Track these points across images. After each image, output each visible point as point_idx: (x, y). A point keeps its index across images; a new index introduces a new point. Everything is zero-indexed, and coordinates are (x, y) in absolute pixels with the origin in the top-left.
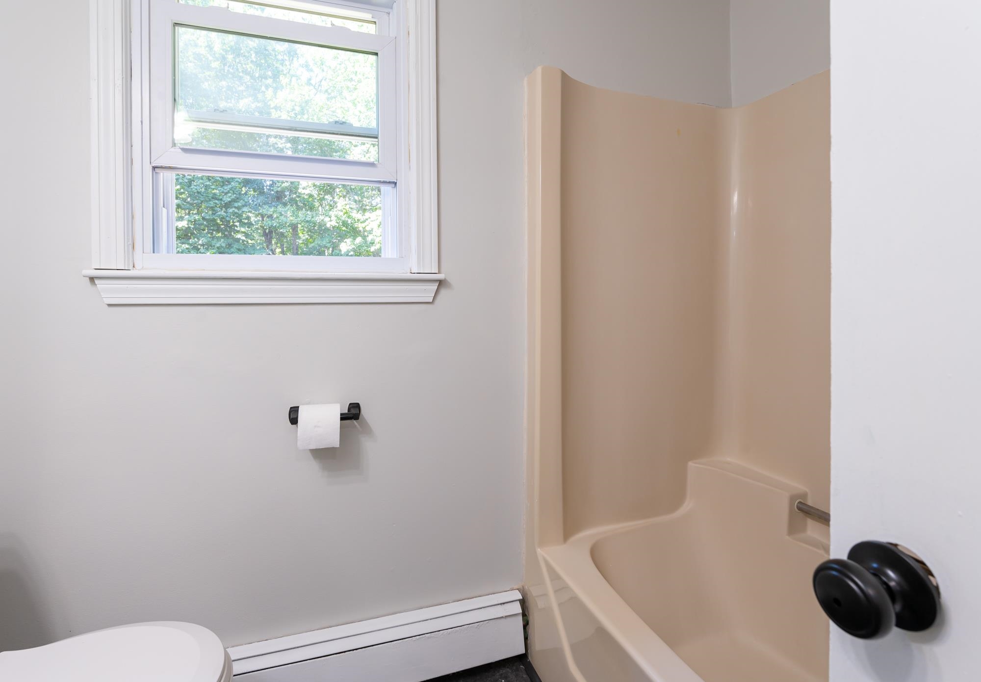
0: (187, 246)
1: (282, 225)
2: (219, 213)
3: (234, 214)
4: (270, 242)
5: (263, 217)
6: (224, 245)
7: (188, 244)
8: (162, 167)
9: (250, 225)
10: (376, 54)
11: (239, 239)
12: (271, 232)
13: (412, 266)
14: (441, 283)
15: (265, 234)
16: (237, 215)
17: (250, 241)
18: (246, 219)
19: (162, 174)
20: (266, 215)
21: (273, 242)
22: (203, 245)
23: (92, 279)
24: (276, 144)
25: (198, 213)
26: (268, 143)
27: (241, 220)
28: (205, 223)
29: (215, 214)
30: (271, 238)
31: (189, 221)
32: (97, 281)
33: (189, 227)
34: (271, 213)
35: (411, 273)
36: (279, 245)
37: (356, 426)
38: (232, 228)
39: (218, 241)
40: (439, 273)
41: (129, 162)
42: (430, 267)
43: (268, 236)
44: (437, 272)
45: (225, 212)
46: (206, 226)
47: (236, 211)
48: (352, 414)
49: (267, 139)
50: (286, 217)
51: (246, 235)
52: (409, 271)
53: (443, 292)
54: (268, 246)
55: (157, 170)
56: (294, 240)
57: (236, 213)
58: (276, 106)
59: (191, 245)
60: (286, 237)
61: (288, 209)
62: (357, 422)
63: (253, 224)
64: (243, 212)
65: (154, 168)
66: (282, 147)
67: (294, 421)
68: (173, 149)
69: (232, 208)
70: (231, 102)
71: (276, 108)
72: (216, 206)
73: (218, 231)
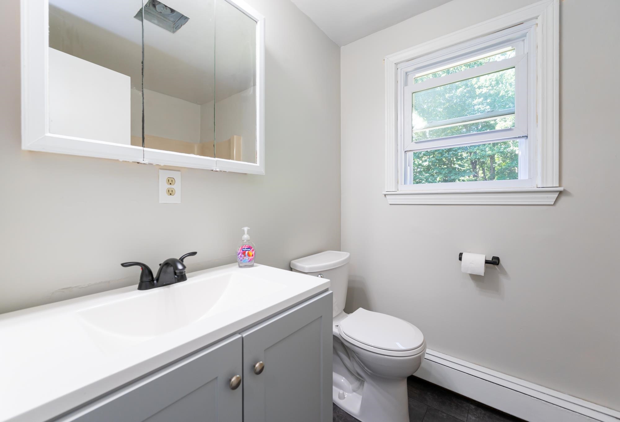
0: (428, 175)
1: (484, 157)
2: (445, 155)
3: (453, 154)
4: (475, 168)
5: (471, 153)
6: (447, 172)
7: (429, 173)
8: (408, 151)
9: (462, 159)
10: (514, 67)
11: (456, 168)
12: (476, 162)
13: (538, 183)
14: (561, 193)
15: (472, 163)
16: (455, 155)
17: (462, 169)
18: (460, 156)
19: (408, 153)
20: (472, 152)
21: (477, 168)
22: (436, 173)
23: (385, 195)
24: (480, 108)
25: (433, 157)
26: (474, 109)
27: (457, 157)
28: (437, 161)
29: (442, 156)
30: (476, 165)
31: (429, 161)
32: (386, 196)
33: (429, 165)
34: (476, 151)
35: (537, 187)
36: (481, 169)
37: (497, 269)
38: (452, 162)
39: (444, 170)
40: (560, 186)
41: (397, 151)
42: (552, 182)
43: (474, 164)
44: (558, 186)
45: (448, 154)
46: (437, 163)
47: (454, 152)
48: (494, 262)
49: (474, 107)
50: (485, 151)
51: (460, 165)
52: (536, 186)
53: (563, 199)
54: (474, 171)
55: (406, 152)
56: (492, 165)
57: (454, 154)
58: (479, 86)
59: (430, 174)
60: (486, 163)
61: (487, 147)
62: (497, 267)
63: (464, 159)
64: (458, 152)
65: (405, 152)
66: (483, 110)
67: (460, 259)
68: (412, 143)
69: (452, 151)
70: (452, 93)
71: (479, 88)
72: (443, 152)
73: (444, 164)
